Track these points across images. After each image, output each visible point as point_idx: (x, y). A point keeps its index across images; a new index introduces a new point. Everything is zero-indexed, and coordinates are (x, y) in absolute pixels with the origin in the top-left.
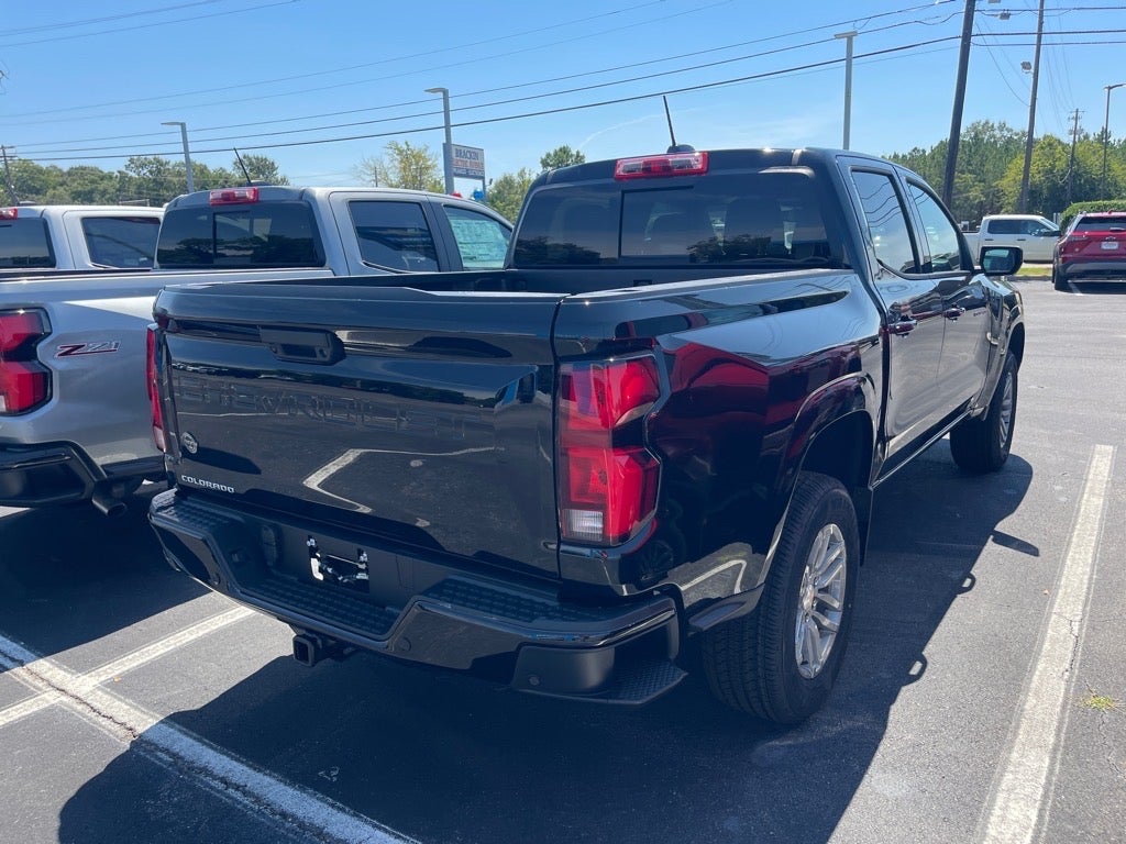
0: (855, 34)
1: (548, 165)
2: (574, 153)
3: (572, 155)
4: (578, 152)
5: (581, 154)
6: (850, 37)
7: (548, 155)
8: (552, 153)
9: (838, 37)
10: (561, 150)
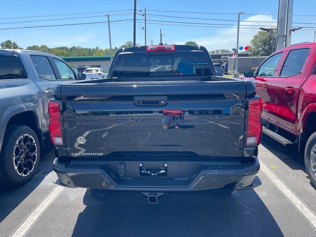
0: (110, 15)
1: (3, 46)
2: (13, 42)
3: (12, 43)
4: (14, 42)
5: (15, 43)
6: (108, 16)
7: (3, 43)
8: (4, 42)
9: (106, 16)
10: (8, 41)
